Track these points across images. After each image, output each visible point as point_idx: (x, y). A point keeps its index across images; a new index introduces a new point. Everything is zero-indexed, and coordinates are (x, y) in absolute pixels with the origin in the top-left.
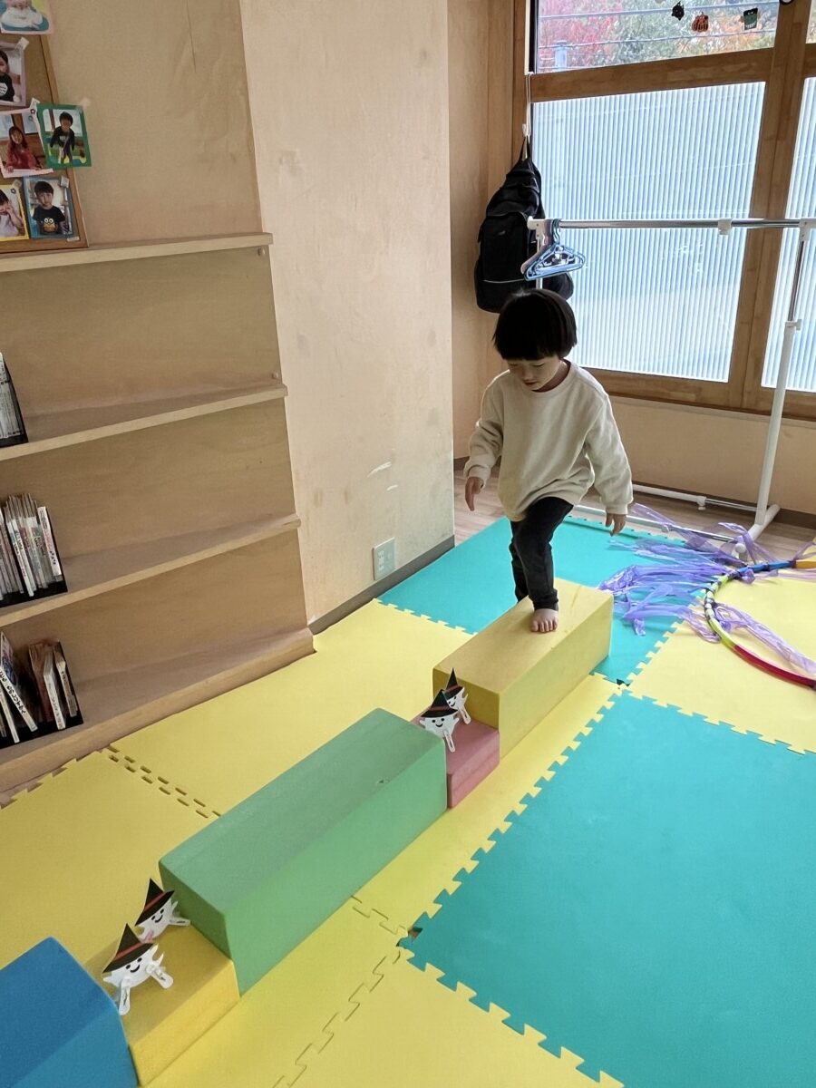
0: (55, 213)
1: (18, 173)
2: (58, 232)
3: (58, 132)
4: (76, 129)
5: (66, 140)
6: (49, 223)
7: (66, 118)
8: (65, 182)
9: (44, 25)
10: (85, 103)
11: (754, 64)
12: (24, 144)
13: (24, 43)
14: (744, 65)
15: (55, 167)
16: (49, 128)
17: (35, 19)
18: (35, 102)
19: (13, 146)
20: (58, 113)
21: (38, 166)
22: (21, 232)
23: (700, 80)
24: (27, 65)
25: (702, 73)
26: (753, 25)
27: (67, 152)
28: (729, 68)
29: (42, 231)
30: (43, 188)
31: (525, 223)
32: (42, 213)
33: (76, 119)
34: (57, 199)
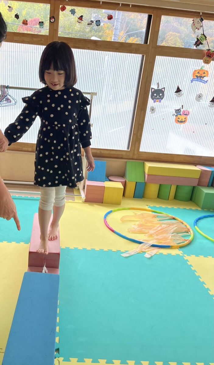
11: (43, 40)
14: (40, 39)
23: (25, 41)
25: (25, 39)
26: (42, 27)
28: (35, 39)
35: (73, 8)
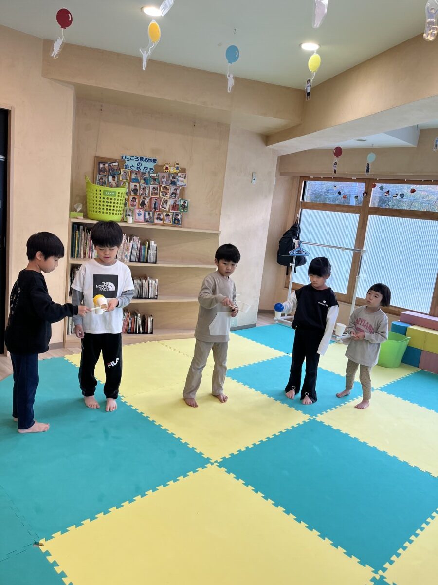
0: (178, 220)
1: (173, 211)
2: (177, 223)
3: (183, 205)
4: (186, 205)
5: (184, 206)
6: (176, 222)
7: (185, 202)
8: (182, 214)
9: (185, 185)
10: (189, 200)
11: (357, 209)
12: (176, 206)
13: (181, 188)
15: (180, 211)
16: (181, 204)
17: (184, 184)
18: (180, 199)
19: (173, 206)
20: (183, 201)
21: (177, 210)
22: (171, 222)
24: (180, 192)
26: (357, 200)
27: (183, 209)
28: (351, 209)
29: (175, 223)
30: (177, 215)
31: (293, 241)
32: (175, 219)
33: (187, 203)
34: (179, 217)
35: (382, 184)
